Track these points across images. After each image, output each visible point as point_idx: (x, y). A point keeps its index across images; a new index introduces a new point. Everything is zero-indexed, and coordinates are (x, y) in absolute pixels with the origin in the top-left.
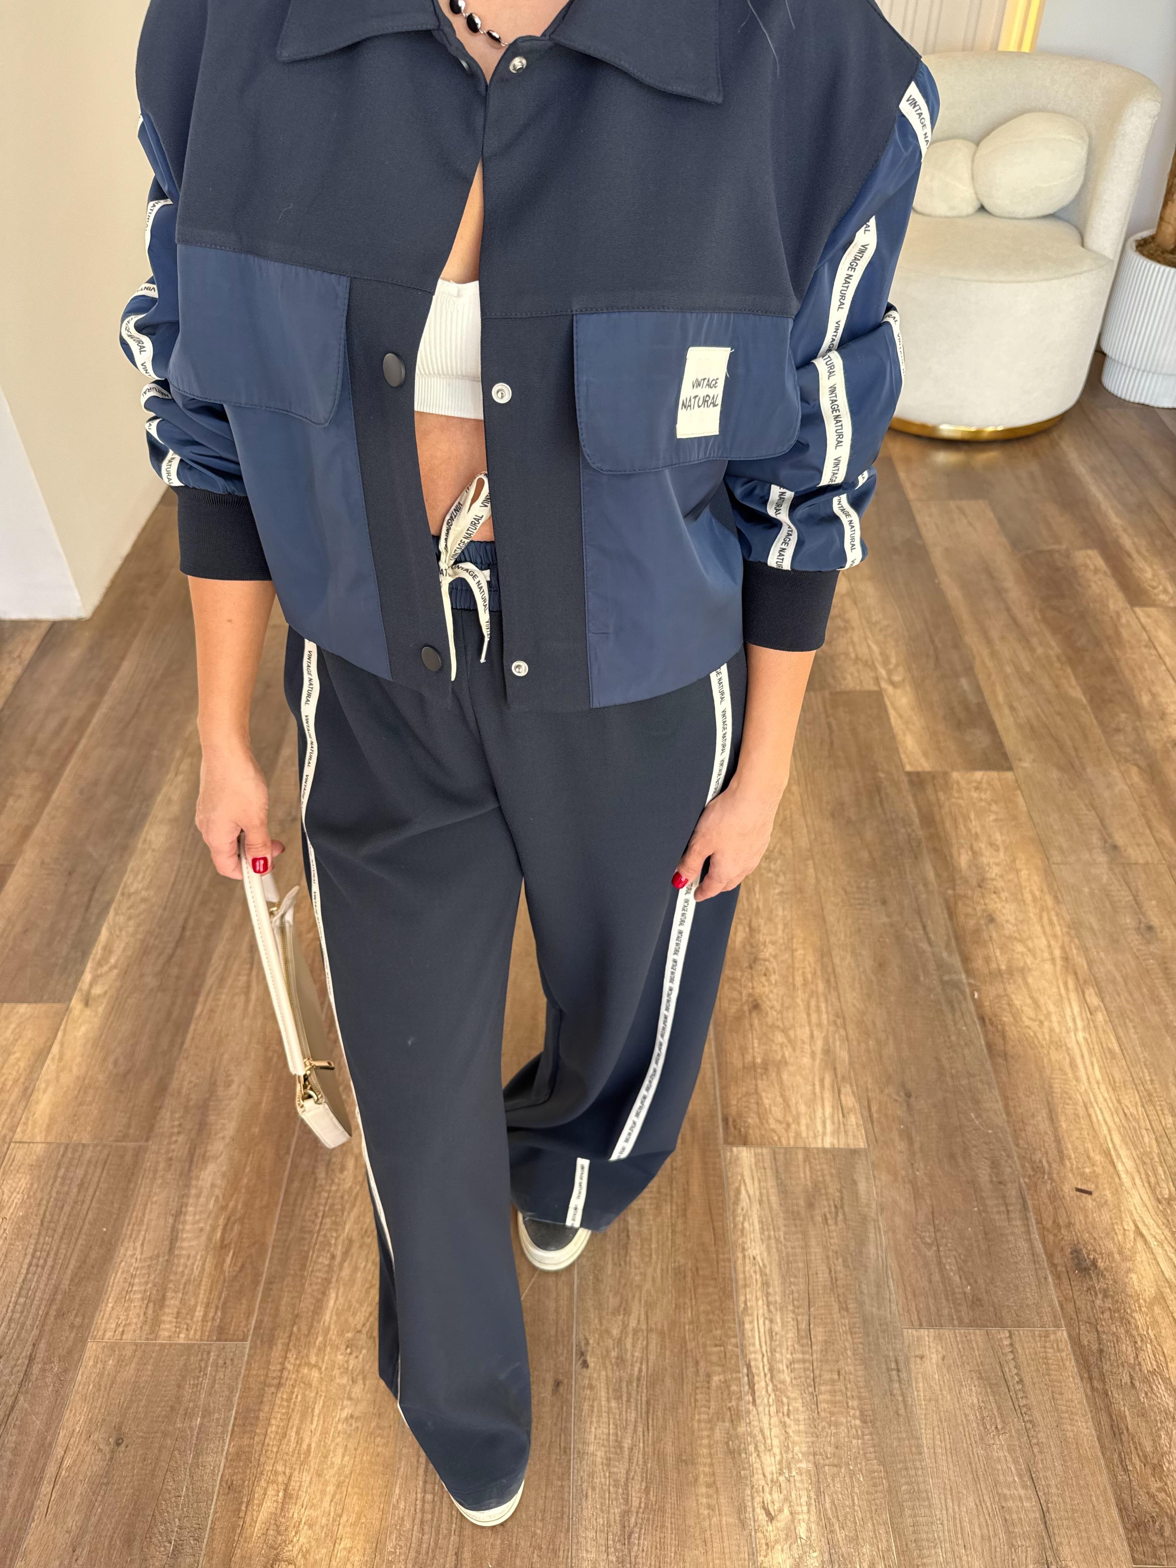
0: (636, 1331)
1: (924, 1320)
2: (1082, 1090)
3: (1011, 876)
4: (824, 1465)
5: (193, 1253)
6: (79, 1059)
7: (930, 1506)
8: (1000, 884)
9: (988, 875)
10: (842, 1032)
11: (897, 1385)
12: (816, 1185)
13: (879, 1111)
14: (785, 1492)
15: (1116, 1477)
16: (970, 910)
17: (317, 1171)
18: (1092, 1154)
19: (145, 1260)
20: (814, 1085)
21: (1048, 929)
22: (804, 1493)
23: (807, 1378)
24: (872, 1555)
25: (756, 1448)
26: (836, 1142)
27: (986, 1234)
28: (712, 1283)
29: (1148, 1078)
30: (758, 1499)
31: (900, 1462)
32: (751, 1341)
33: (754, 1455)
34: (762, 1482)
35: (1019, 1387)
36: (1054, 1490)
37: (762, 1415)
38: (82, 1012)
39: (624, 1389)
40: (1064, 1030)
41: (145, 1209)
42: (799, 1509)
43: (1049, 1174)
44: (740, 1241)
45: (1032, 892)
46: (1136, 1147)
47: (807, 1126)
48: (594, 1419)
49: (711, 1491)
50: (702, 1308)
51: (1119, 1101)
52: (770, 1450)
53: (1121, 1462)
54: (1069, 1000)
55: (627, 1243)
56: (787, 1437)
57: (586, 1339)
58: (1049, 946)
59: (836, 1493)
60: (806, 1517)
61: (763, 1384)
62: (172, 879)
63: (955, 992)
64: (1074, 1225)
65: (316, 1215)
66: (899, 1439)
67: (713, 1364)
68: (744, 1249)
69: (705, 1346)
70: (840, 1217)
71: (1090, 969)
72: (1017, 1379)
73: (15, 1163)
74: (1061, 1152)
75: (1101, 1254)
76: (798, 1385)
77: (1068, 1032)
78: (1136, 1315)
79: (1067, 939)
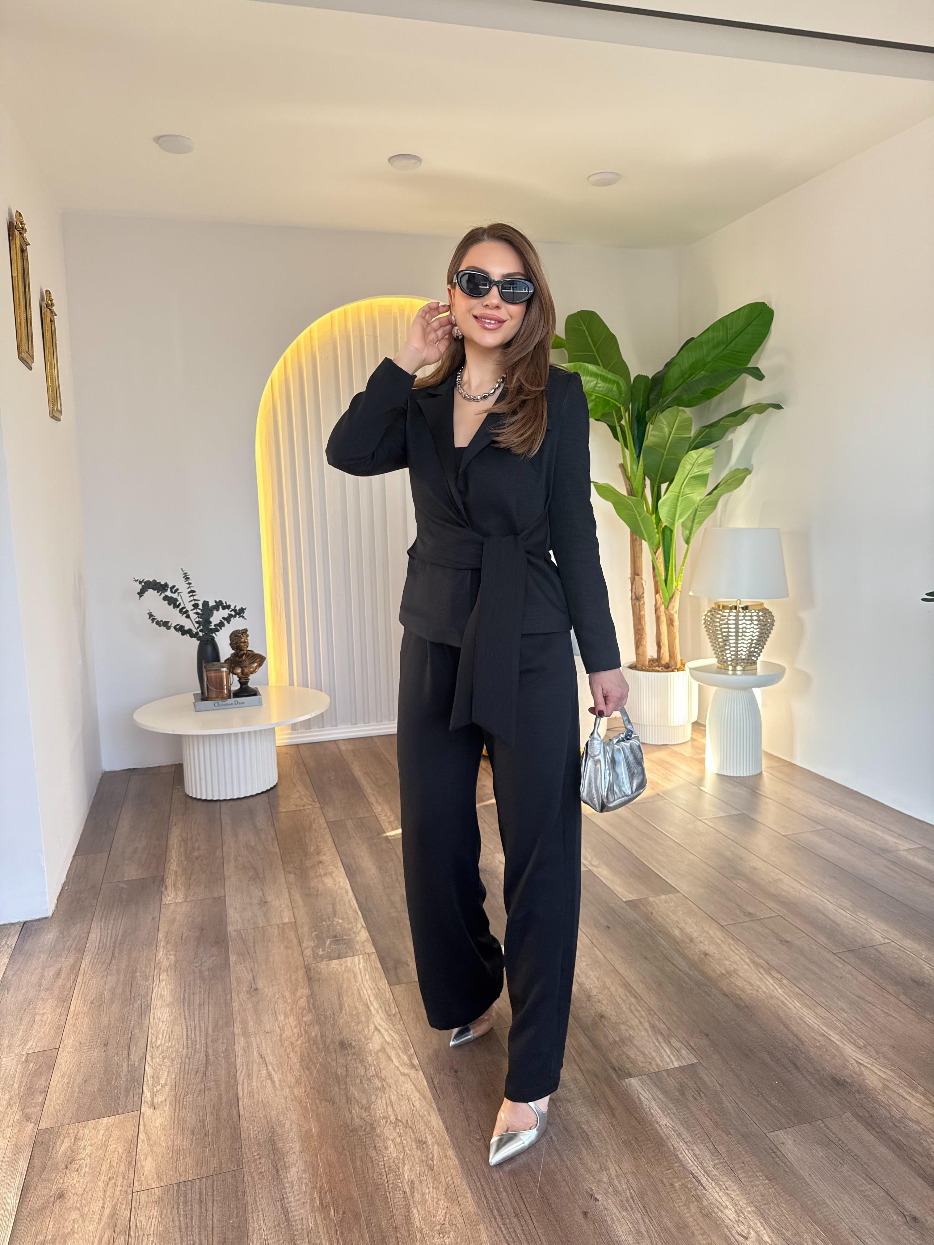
0: (617, 1176)
1: (774, 1127)
2: (795, 1012)
3: (706, 934)
4: (761, 1206)
5: (304, 1217)
6: (163, 1138)
7: (828, 1206)
8: (702, 939)
9: (693, 937)
10: (656, 1017)
11: (777, 1159)
12: (681, 1086)
13: (695, 1045)
14: (746, 1224)
15: (911, 1165)
16: (693, 952)
17: (369, 1153)
18: (816, 1038)
19: (270, 1229)
20: (654, 1042)
21: (737, 952)
22: (757, 1222)
23: (727, 1170)
24: (811, 1238)
25: (718, 1208)
26: (680, 1063)
27: (783, 1083)
28: (649, 1142)
29: (824, 1001)
30: (733, 1232)
31: (800, 1192)
32: (686, 1162)
33: (719, 1213)
34: (732, 1223)
35: (840, 1142)
36: (885, 1181)
37: (712, 1194)
38: (153, 1113)
39: (627, 1205)
40: (771, 991)
41: (256, 1203)
42: (759, 1229)
43: (800, 1050)
44: (653, 1119)
45: (719, 939)
46: (836, 1030)
47: (661, 1061)
48: (617, 1223)
49: (705, 1237)
50: (649, 1155)
51: (816, 1013)
52: (727, 1208)
53: (910, 1159)
54: (765, 978)
55: (588, 1138)
56: (733, 1199)
57: (590, 1188)
58: (742, 959)
59: (774, 1216)
60: (765, 1232)
61: (705, 1179)
62: (185, 1033)
63: (705, 987)
64: (825, 1068)
65: (381, 1174)
66: (794, 1183)
67: (671, 1178)
68: (657, 1123)
69: (662, 1172)
70: (702, 1095)
71: (768, 964)
72: (837, 1139)
73: (142, 1202)
74: (800, 1040)
75: (846, 1076)
76: (724, 1175)
77: (773, 991)
78: (878, 1097)
79: (749, 954)
